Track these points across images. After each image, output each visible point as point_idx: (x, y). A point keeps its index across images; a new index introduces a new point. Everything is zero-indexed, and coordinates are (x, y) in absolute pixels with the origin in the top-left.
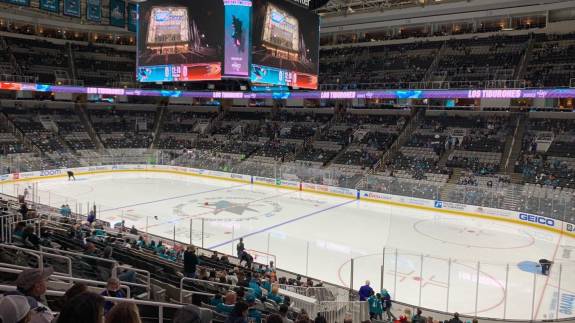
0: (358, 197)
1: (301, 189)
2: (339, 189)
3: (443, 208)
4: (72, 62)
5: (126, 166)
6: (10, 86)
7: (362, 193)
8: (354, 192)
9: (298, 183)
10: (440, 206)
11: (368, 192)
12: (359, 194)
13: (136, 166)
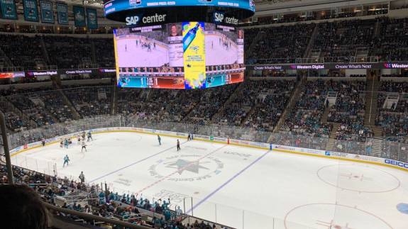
0: (271, 149)
1: (228, 143)
2: (257, 143)
3: (331, 156)
4: (46, 51)
5: (98, 129)
6: (5, 75)
7: (273, 146)
8: (268, 145)
9: (227, 139)
10: (329, 155)
11: (278, 146)
12: (271, 147)
13: (105, 129)
